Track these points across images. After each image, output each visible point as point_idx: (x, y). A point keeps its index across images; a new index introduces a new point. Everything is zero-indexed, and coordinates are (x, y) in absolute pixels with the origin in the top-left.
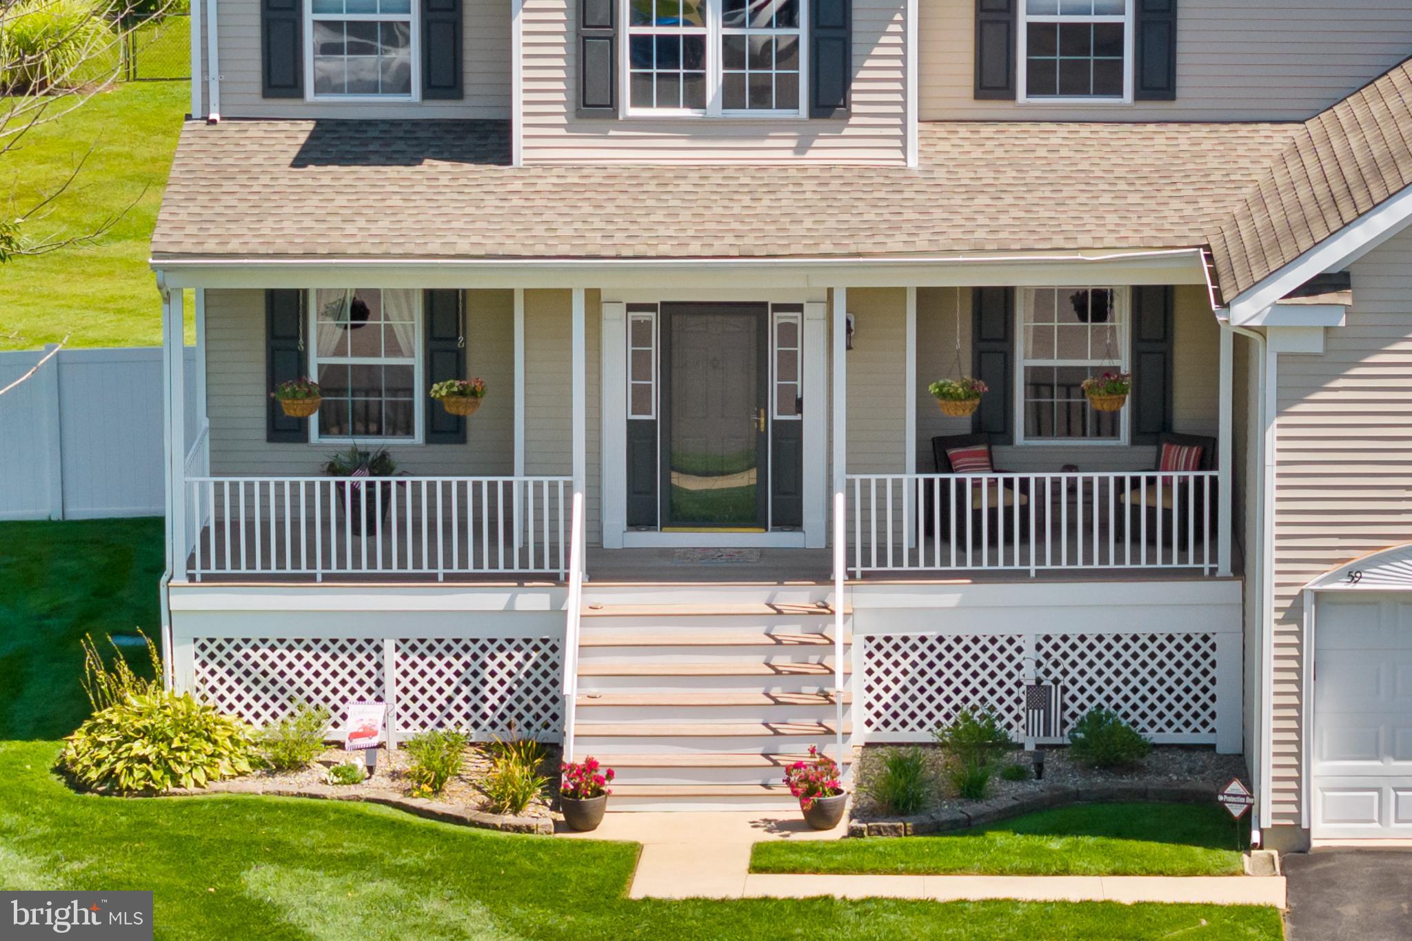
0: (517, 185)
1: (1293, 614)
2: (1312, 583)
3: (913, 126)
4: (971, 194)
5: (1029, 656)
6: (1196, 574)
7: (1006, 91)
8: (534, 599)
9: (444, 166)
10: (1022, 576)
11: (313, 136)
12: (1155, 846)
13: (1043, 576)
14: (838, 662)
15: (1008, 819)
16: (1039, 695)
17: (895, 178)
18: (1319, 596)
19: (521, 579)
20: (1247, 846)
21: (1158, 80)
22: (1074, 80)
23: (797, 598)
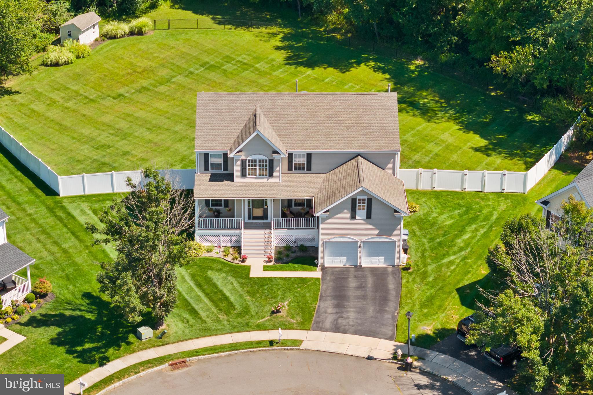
0: (235, 185)
1: (323, 243)
2: (325, 241)
3: (281, 174)
4: (288, 187)
5: (294, 237)
6: (313, 229)
7: (292, 170)
8: (238, 231)
9: (226, 182)
10: (293, 229)
11: (211, 176)
12: (307, 266)
13: (296, 229)
14: (272, 240)
15: (291, 262)
16: (295, 242)
17: (278, 184)
18: (326, 242)
19: (236, 229)
20: (317, 266)
21: (309, 169)
22: (299, 169)
23: (268, 231)
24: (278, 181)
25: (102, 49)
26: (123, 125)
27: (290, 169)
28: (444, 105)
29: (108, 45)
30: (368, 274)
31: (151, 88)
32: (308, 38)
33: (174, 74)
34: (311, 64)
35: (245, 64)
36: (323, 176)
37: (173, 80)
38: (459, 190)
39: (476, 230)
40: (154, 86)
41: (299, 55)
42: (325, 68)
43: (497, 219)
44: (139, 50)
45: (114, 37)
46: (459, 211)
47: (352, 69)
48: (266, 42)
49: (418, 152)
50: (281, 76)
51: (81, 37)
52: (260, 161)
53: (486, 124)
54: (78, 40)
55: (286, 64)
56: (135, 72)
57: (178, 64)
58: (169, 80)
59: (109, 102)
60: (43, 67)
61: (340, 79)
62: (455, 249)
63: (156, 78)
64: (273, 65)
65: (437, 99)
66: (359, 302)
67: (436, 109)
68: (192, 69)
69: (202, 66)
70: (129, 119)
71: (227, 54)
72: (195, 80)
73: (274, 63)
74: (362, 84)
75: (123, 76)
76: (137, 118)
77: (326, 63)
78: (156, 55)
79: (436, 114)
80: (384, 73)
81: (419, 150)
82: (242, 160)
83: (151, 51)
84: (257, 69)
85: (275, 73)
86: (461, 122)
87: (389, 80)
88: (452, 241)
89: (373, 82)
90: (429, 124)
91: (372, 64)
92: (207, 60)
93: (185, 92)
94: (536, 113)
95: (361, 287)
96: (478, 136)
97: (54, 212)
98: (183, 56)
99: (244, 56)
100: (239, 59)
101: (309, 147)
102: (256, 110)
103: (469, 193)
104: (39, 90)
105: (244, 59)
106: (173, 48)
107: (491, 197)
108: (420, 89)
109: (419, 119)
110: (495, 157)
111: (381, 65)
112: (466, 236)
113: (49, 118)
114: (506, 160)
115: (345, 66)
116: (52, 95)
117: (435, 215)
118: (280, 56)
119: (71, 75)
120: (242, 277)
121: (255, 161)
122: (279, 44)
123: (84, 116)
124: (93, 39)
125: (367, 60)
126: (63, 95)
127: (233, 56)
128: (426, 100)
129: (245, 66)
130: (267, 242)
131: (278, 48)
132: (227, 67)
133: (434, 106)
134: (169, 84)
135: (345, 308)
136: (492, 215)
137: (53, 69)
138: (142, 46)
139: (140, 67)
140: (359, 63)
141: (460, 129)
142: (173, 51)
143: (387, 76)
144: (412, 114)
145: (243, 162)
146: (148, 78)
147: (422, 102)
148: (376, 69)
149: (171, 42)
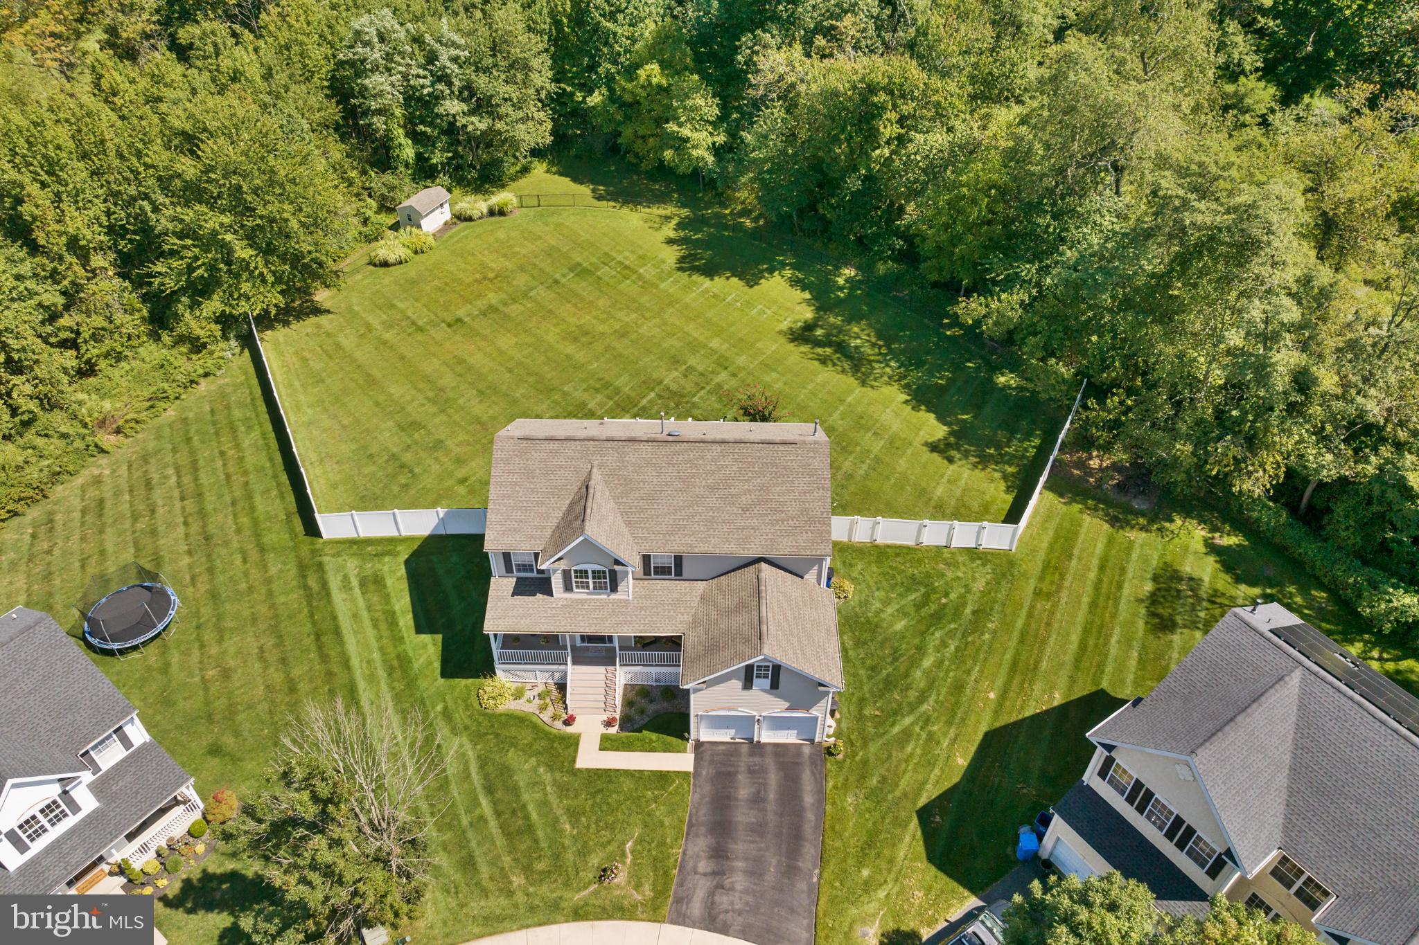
0: (554, 604)
1: (697, 716)
2: (700, 713)
3: (631, 584)
5: (654, 674)
7: (650, 575)
8: (563, 667)
9: (540, 596)
10: (652, 666)
11: (516, 584)
13: (656, 665)
15: (646, 727)
16: (656, 681)
17: (626, 604)
18: (701, 715)
19: (560, 664)
20: (688, 740)
21: (679, 572)
22: (663, 573)
23: (611, 668)
24: (625, 597)
25: (451, 237)
26: (448, 380)
27: (647, 572)
28: (884, 351)
29: (459, 231)
30: (770, 762)
31: (501, 307)
32: (710, 226)
33: (534, 283)
34: (710, 271)
35: (626, 267)
36: (701, 585)
37: (532, 294)
38: (911, 543)
39: (944, 644)
40: (505, 304)
41: (695, 255)
42: (728, 278)
43: (974, 612)
44: (497, 240)
45: (470, 219)
46: (913, 597)
47: (763, 281)
48: (657, 230)
49: (851, 453)
50: (671, 291)
51: (423, 222)
52: (593, 572)
53: (942, 390)
54: (419, 226)
55: (679, 269)
56: (485, 278)
57: (542, 266)
58: (525, 295)
59: (440, 333)
60: (371, 267)
61: (747, 297)
62: (913, 695)
63: (510, 290)
64: (662, 271)
65: (874, 340)
66: (752, 842)
67: (872, 358)
68: (558, 276)
69: (571, 270)
70: (459, 369)
71: (606, 249)
72: (559, 294)
73: (663, 266)
74: (774, 308)
75: (469, 285)
76: (470, 368)
77: (730, 270)
78: (517, 249)
79: (873, 368)
80: (803, 290)
81: (850, 448)
82: (564, 571)
83: (512, 242)
84: (640, 277)
85: (663, 286)
86: (907, 386)
87: (808, 302)
88: (906, 676)
89: (789, 304)
90: (864, 389)
91: (788, 273)
92: (579, 260)
93: (543, 318)
94: (1011, 372)
95: (757, 800)
96: (933, 416)
97: (304, 577)
98: (551, 252)
99: (627, 254)
100: (620, 258)
101: (678, 545)
102: (590, 473)
103: (928, 549)
104: (356, 308)
105: (626, 258)
106: (540, 238)
107: (961, 559)
108: (849, 321)
109: (851, 381)
110: (960, 463)
111: (800, 276)
112: (927, 663)
113: (356, 361)
114: (977, 471)
115: (753, 275)
116: (370, 319)
117: (877, 605)
118: (671, 255)
119: (402, 281)
120: (561, 769)
121: (586, 572)
122: (672, 234)
123: (403, 358)
124: (442, 222)
125: (783, 265)
126: (385, 317)
127: (614, 254)
128: (858, 341)
129: (626, 272)
130: (609, 687)
131: (670, 242)
132: (604, 272)
133: (870, 351)
134: (524, 302)
135: (728, 858)
136: (964, 605)
137: (381, 270)
138: (501, 235)
139: (492, 270)
140: (771, 271)
141: (906, 402)
142: (538, 243)
143: (807, 295)
144: (840, 369)
145: (566, 574)
146: (500, 289)
147: (854, 343)
148: (794, 282)
149: (538, 228)
